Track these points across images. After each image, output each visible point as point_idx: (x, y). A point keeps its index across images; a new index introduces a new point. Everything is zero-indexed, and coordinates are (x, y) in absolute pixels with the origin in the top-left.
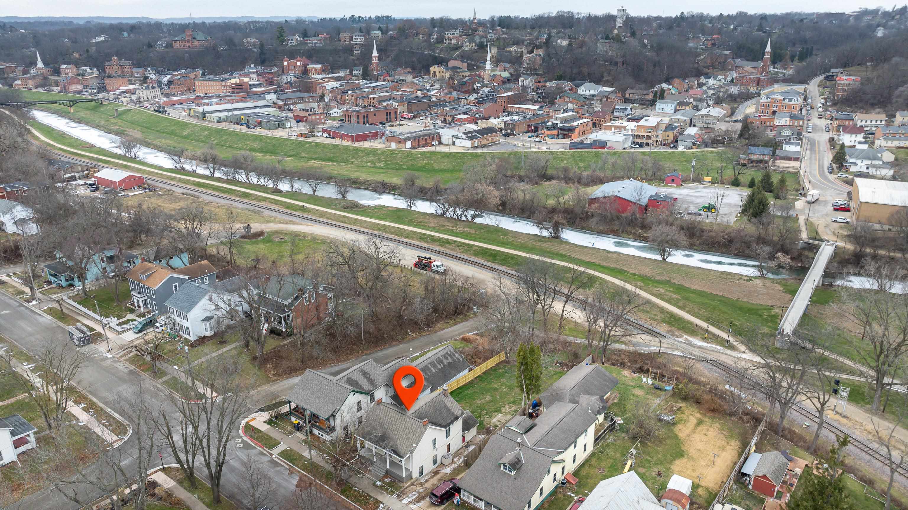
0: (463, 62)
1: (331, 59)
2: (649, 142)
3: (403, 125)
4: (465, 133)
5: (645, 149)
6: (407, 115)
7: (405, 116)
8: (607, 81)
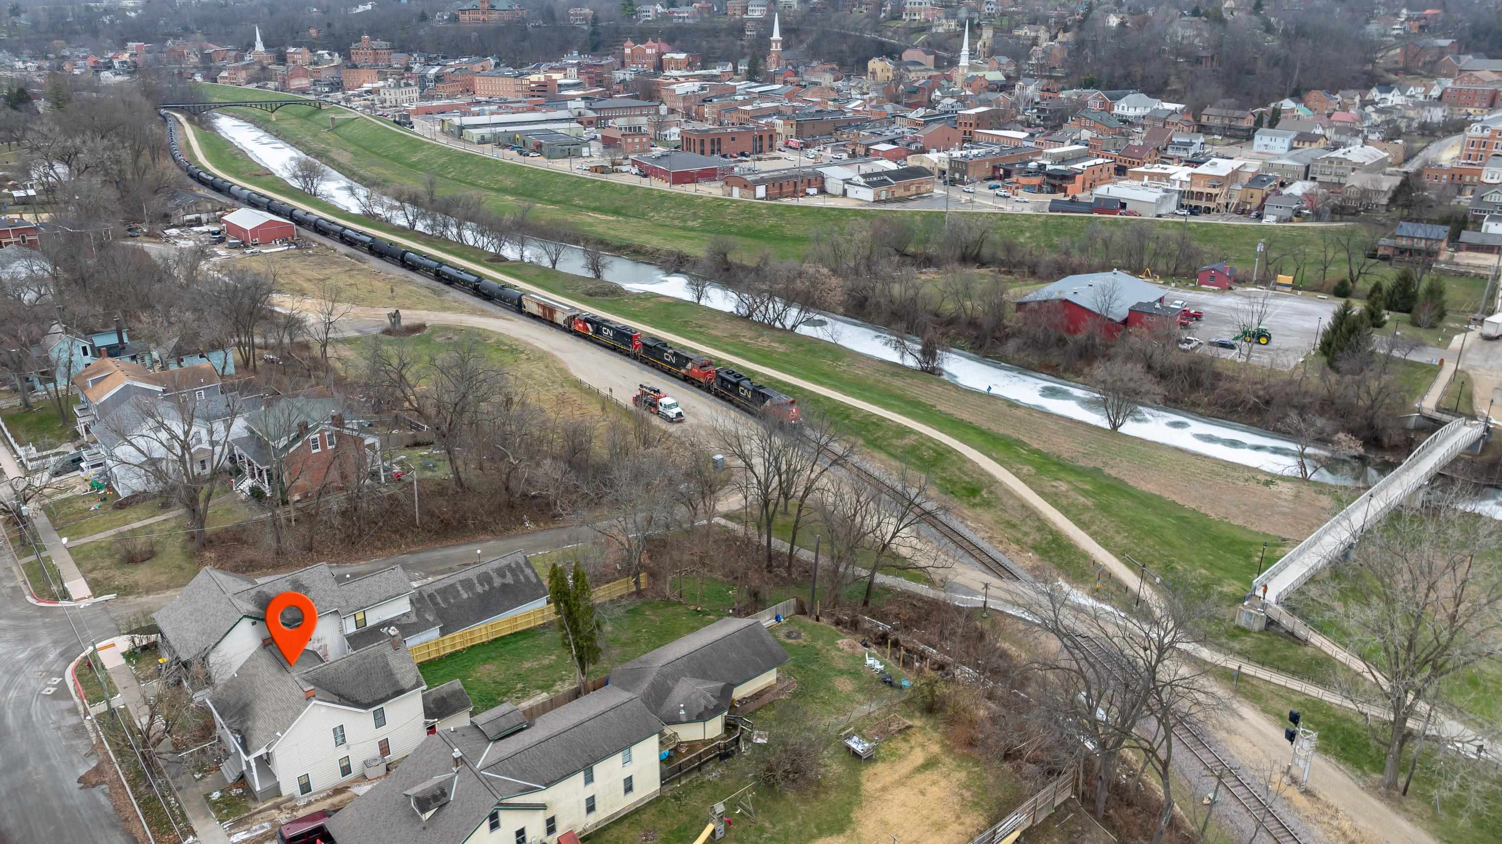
0: (927, 53)
1: (704, 43)
2: (1212, 205)
3: (779, 158)
4: (864, 176)
5: (1202, 219)
6: (794, 142)
7: (791, 144)
8: (1175, 91)
